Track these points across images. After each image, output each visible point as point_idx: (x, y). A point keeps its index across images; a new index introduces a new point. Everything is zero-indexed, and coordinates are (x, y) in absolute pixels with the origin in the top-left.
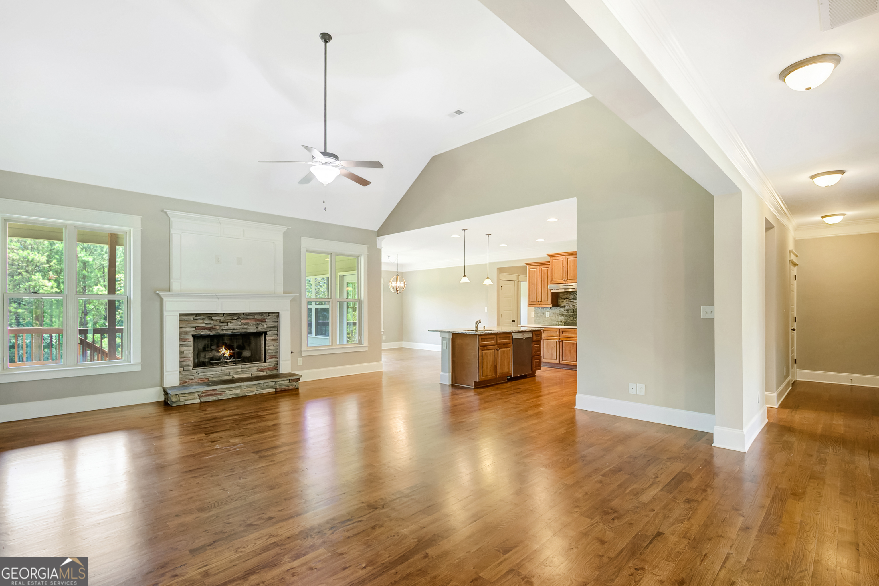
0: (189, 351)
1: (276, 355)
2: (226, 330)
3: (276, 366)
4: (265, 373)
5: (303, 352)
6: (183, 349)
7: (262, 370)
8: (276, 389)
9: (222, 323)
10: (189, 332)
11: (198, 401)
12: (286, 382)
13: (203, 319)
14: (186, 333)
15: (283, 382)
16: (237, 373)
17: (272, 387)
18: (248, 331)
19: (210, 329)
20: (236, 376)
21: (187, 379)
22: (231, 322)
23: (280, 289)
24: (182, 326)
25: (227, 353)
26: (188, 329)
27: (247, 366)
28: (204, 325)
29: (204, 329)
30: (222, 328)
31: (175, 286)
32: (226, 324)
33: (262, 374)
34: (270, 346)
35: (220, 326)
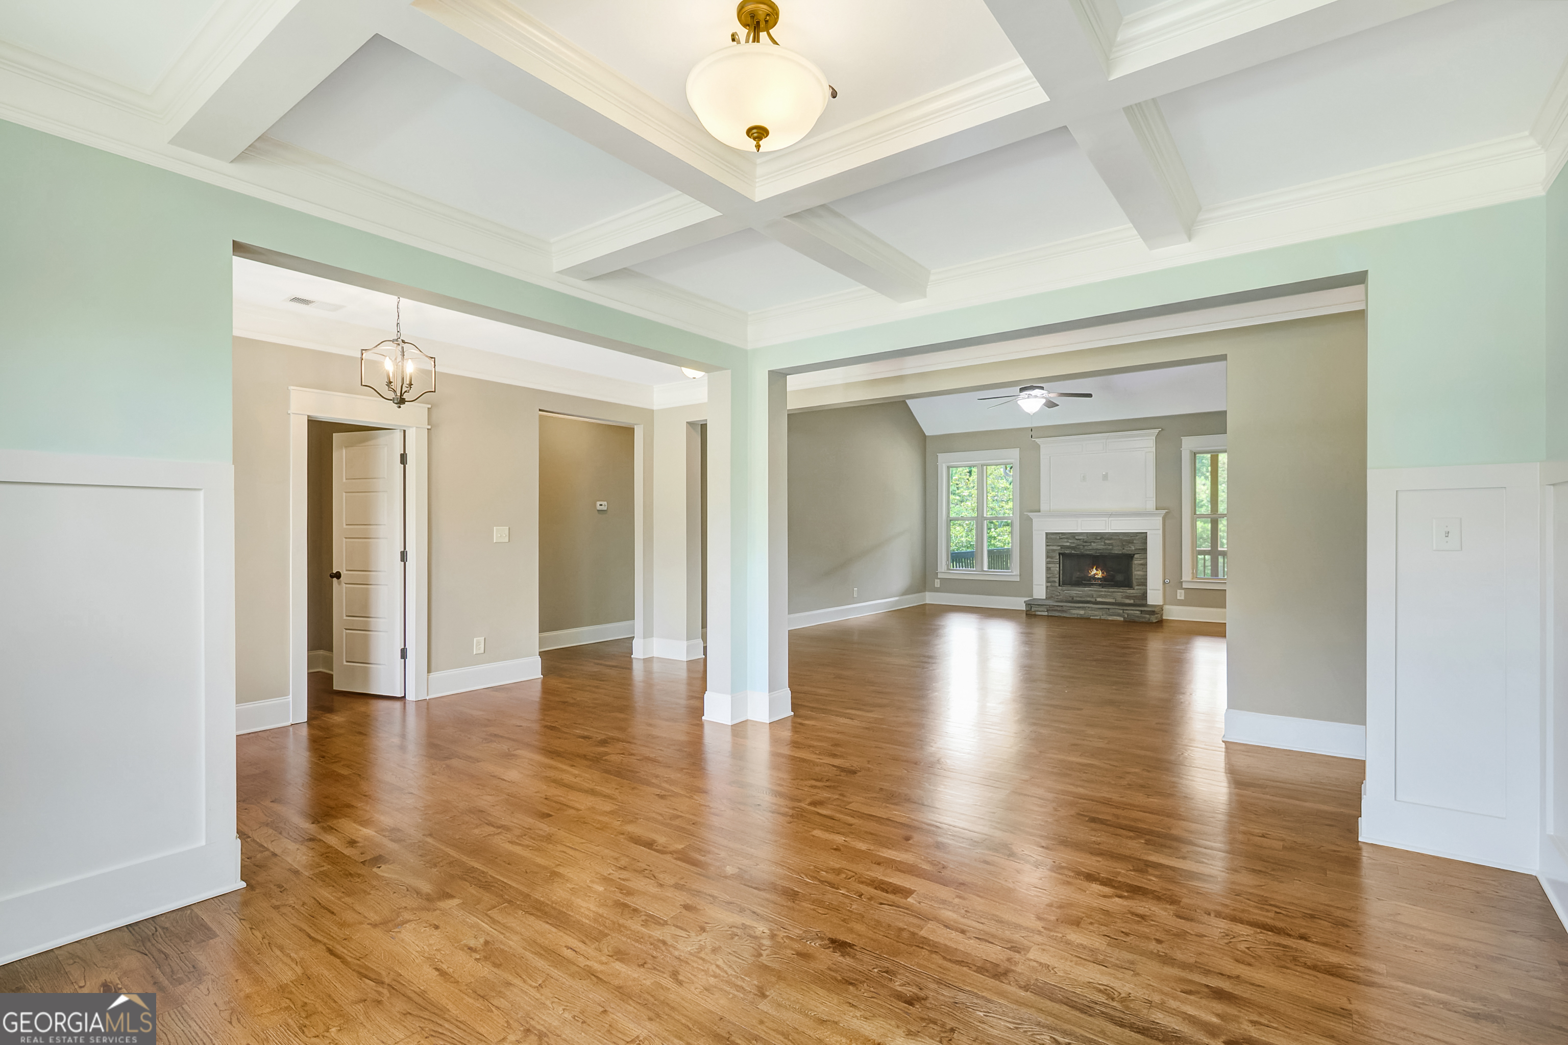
0: (1055, 568)
1: (1144, 583)
2: (1090, 550)
3: (1144, 596)
4: (1132, 602)
5: (1183, 584)
6: (1050, 565)
7: (1128, 597)
8: (1124, 618)
9: (1086, 542)
10: (1056, 550)
11: (1046, 614)
12: (1135, 612)
13: (1067, 538)
14: (1054, 551)
15: (1132, 612)
16: (1100, 596)
17: (1119, 615)
18: (1113, 552)
19: (1073, 548)
20: (1098, 599)
21: (1054, 594)
22: (1094, 542)
23: (1151, 505)
24: (1048, 544)
25: (1100, 574)
26: (1055, 548)
27: (1111, 590)
28: (1068, 544)
29: (1068, 547)
30: (1086, 547)
31: (1044, 507)
32: (1089, 544)
33: (1128, 601)
34: (1138, 571)
35: (1084, 546)
